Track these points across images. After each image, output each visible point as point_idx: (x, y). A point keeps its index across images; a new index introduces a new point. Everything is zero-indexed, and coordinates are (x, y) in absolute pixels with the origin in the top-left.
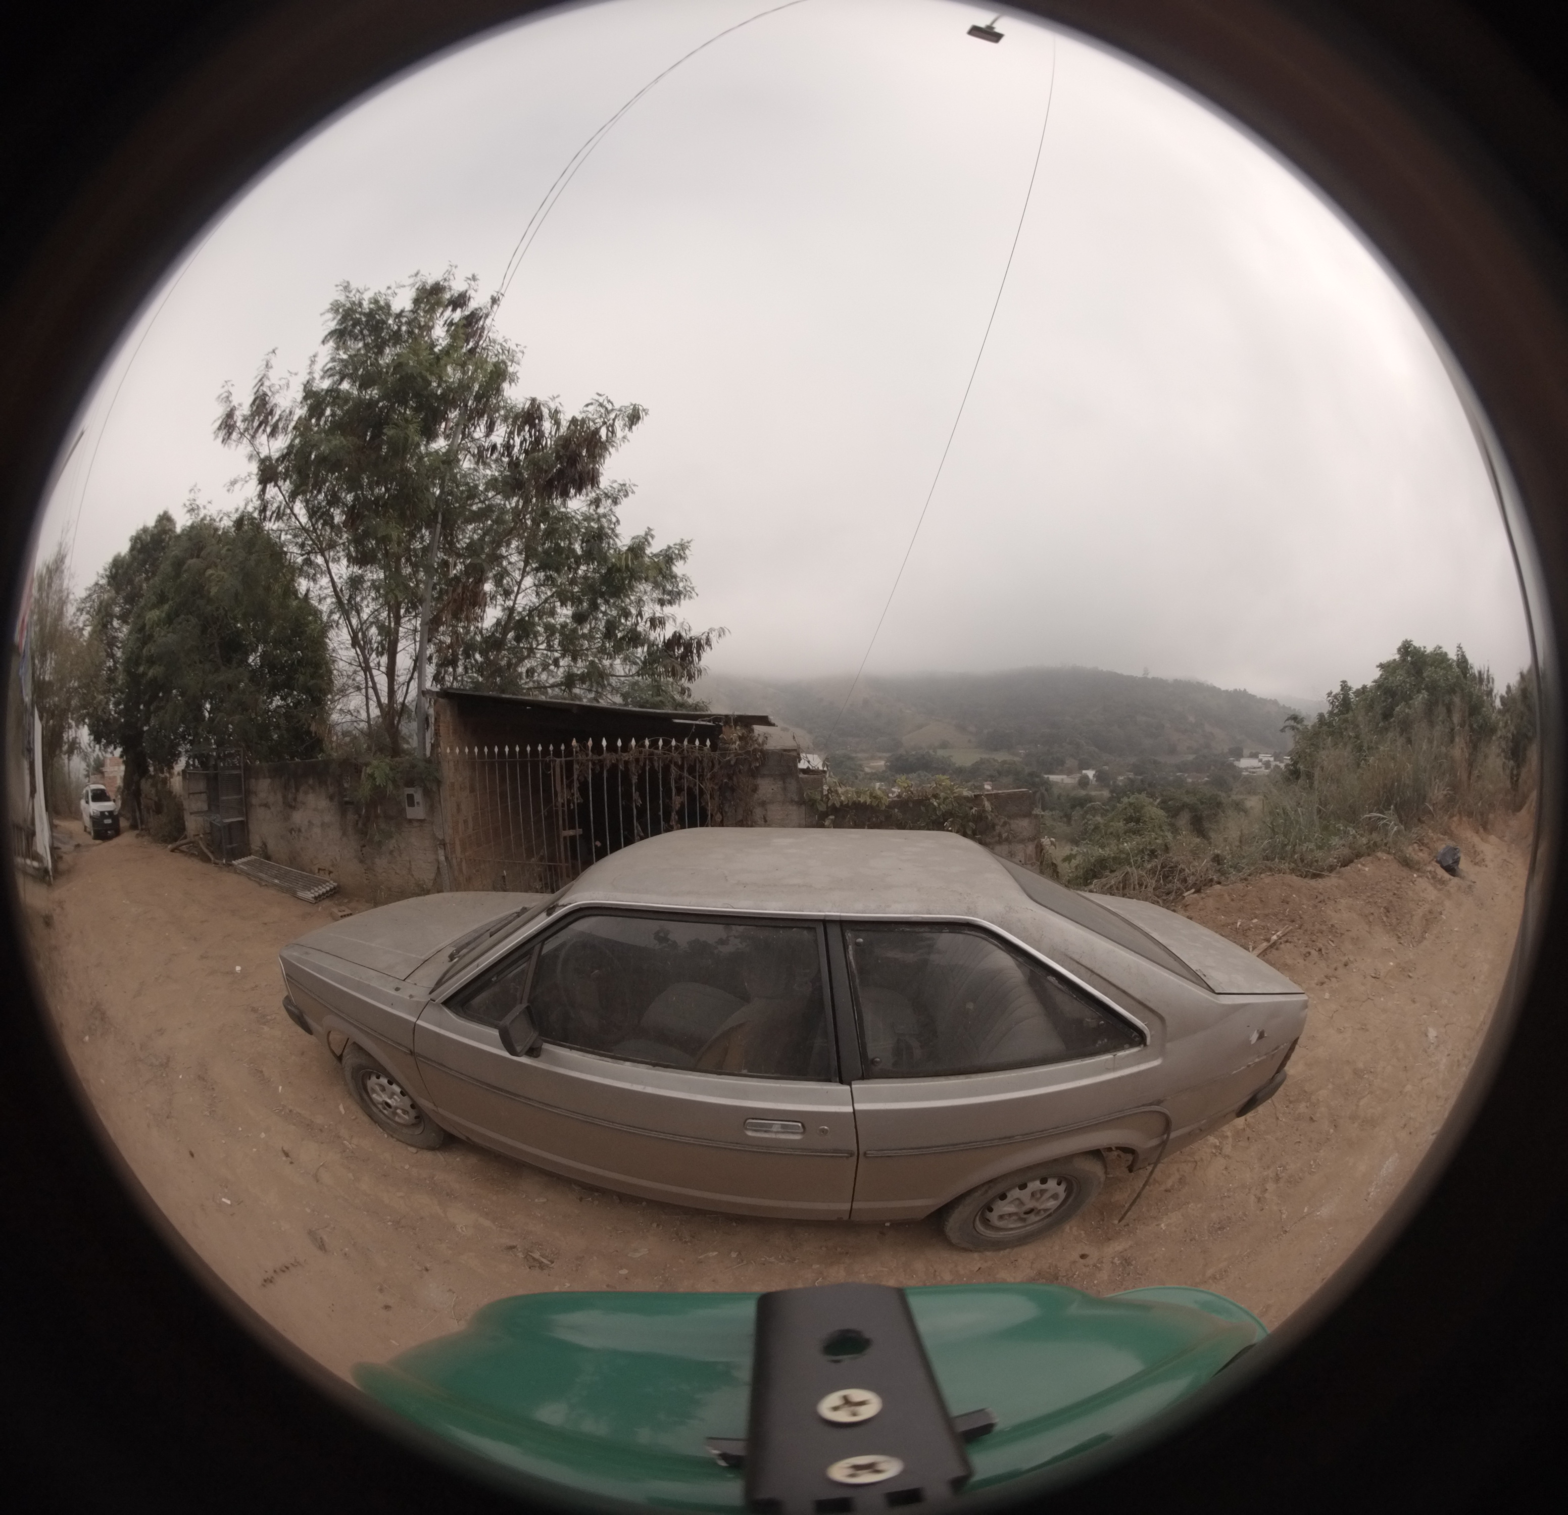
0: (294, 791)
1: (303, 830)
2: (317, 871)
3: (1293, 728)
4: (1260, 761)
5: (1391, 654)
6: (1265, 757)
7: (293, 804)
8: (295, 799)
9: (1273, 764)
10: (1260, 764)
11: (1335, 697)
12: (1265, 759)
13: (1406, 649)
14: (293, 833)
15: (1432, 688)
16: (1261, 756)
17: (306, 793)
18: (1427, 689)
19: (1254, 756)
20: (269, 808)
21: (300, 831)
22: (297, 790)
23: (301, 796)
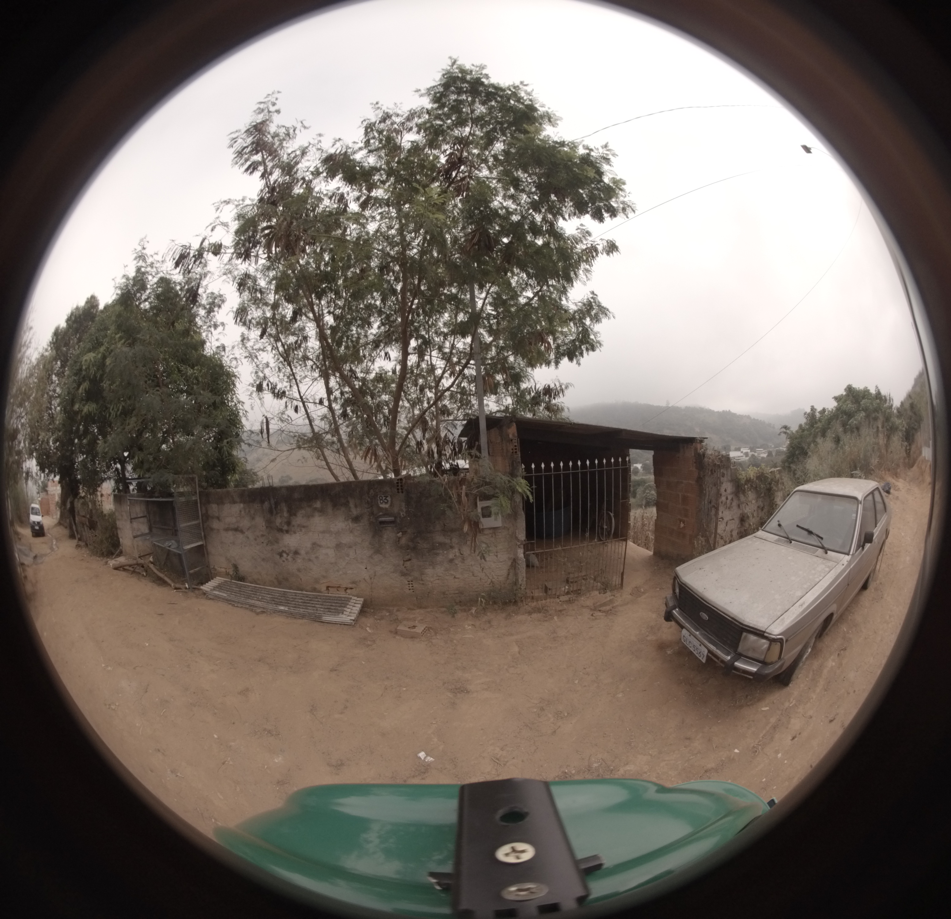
0: (286, 514)
1: (303, 552)
2: (324, 589)
3: (785, 433)
4: (742, 452)
5: (841, 391)
6: (745, 450)
7: (285, 528)
8: (289, 523)
9: (750, 454)
10: (742, 454)
11: (809, 414)
12: (744, 451)
13: (850, 389)
14: (285, 555)
15: (866, 410)
16: (742, 450)
17: (309, 516)
18: (863, 410)
19: (738, 449)
20: (242, 532)
21: (296, 553)
22: (292, 513)
23: (299, 520)
